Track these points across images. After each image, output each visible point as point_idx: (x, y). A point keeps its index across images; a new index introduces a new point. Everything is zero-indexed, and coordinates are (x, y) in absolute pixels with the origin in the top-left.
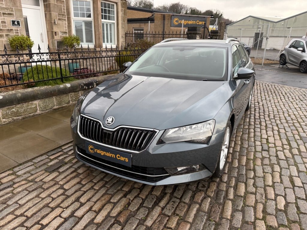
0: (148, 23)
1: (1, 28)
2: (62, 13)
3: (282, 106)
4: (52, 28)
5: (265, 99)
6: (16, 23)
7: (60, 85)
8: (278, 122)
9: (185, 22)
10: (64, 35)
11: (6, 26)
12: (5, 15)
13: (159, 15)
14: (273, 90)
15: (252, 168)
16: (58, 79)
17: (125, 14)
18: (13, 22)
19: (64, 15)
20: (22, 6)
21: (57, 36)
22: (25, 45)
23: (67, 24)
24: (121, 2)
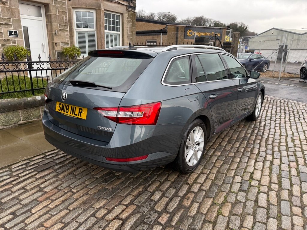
0: (160, 35)
2: (64, 24)
4: (53, 39)
6: (13, 33)
7: (28, 97)
9: (199, 34)
10: (66, 46)
11: (3, 36)
12: (2, 26)
13: (173, 27)
14: (284, 107)
16: (27, 90)
17: (133, 25)
18: (10, 33)
19: (66, 26)
20: (21, 17)
21: (58, 47)
23: (69, 35)
24: (129, 14)
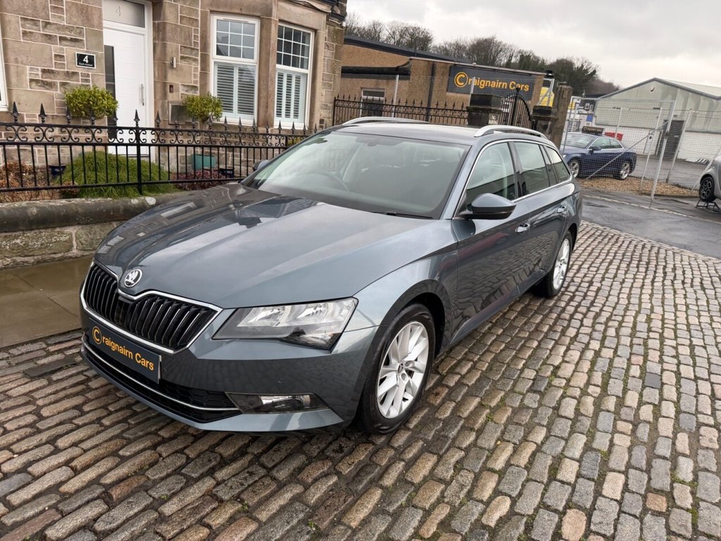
0: (395, 78)
1: (53, 69)
2: (191, 45)
3: (645, 297)
4: (165, 77)
5: (612, 276)
6: (86, 60)
7: (131, 198)
8: (612, 332)
9: (482, 83)
10: (190, 94)
11: (64, 64)
12: (64, 42)
13: (423, 65)
15: (477, 426)
16: (131, 184)
17: (337, 55)
18: (81, 58)
19: (194, 49)
20: (104, 25)
21: (174, 94)
22: (97, 108)
23: (199, 70)
24: (329, 30)
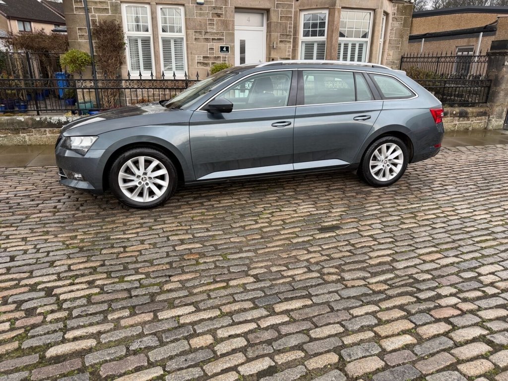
0: (479, 36)
1: (208, 56)
2: (286, 33)
4: (270, 54)
6: (225, 49)
11: (214, 53)
12: (214, 41)
17: (405, 24)
19: (289, 35)
20: (235, 29)
23: (292, 48)
24: (398, 7)
